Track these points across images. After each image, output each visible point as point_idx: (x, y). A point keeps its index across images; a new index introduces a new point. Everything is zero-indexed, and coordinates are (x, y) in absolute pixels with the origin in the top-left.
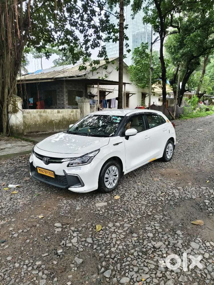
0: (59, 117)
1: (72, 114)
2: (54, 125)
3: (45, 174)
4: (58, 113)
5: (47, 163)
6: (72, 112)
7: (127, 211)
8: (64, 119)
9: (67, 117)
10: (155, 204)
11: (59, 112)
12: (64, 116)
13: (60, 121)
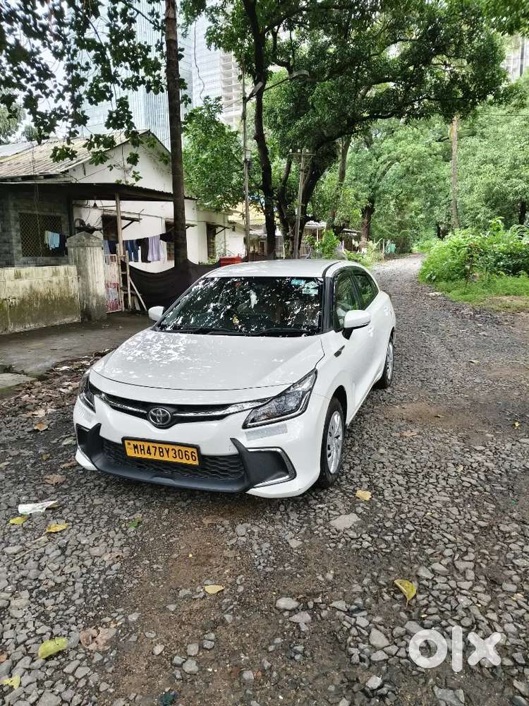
0: (21, 290)
1: (55, 279)
2: (6, 312)
3: (157, 457)
4: (16, 278)
5: (166, 423)
6: (55, 274)
7: (426, 526)
8: (34, 294)
9: (41, 289)
10: (466, 496)
11: (18, 276)
12: (33, 285)
13: (23, 301)
